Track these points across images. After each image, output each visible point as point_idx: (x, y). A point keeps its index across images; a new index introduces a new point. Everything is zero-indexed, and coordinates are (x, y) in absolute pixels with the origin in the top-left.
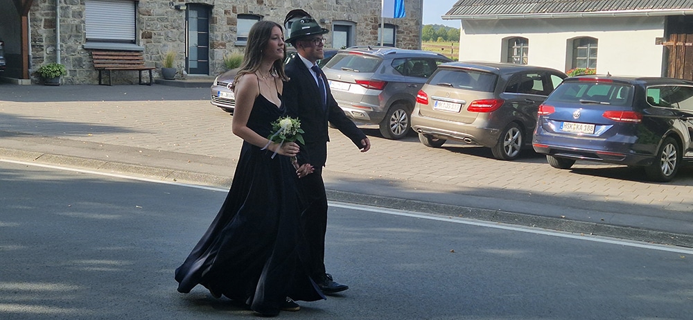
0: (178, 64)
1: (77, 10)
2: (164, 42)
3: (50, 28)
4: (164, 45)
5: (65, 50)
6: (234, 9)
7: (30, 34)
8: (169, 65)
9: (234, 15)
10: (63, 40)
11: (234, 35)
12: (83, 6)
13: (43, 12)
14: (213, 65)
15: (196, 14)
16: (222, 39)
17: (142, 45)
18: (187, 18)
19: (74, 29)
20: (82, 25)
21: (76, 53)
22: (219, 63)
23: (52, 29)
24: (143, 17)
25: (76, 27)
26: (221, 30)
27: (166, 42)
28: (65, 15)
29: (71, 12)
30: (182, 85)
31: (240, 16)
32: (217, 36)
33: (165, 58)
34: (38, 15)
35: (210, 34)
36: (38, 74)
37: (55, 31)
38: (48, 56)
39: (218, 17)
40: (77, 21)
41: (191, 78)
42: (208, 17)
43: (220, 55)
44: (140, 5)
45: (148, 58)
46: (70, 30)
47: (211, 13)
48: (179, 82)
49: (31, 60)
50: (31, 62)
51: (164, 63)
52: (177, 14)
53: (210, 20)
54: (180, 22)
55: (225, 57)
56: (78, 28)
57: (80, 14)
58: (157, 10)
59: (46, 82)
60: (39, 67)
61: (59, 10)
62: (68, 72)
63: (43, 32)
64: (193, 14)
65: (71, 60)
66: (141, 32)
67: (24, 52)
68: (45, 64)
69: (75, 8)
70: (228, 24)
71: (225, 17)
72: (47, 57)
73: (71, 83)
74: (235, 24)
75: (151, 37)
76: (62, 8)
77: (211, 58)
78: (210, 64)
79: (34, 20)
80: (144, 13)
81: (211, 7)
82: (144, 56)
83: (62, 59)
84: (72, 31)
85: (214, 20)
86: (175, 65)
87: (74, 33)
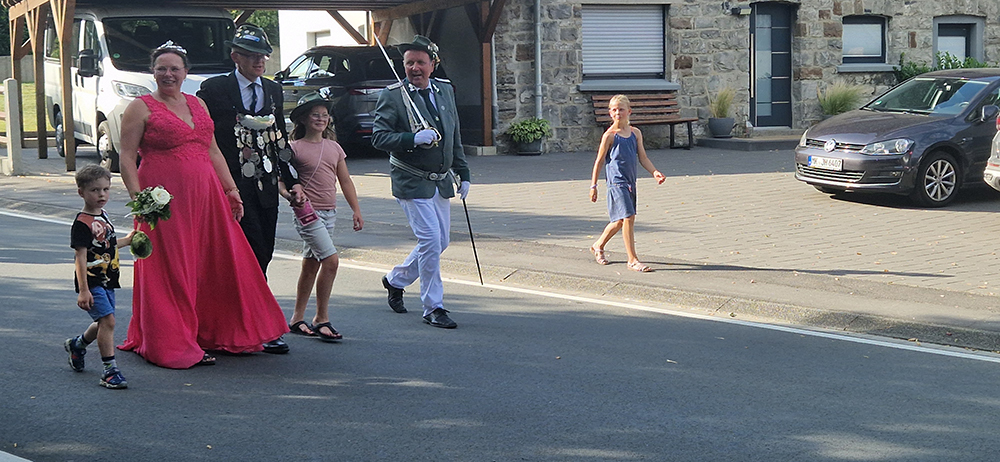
0: (739, 110)
1: (569, 27)
2: (713, 73)
3: (526, 59)
4: (713, 79)
5: (549, 94)
6: (837, 10)
7: (495, 71)
8: (722, 112)
9: (837, 19)
10: (546, 79)
11: (837, 54)
12: (578, 21)
13: (514, 34)
14: (799, 108)
15: (769, 22)
16: (815, 62)
17: (675, 80)
18: (752, 30)
19: (564, 59)
20: (577, 51)
21: (567, 99)
22: (809, 106)
23: (529, 62)
24: (679, 31)
25: (568, 55)
26: (813, 47)
27: (716, 73)
28: (549, 38)
29: (559, 31)
30: (744, 147)
31: (848, 20)
32: (806, 57)
33: (715, 101)
34: (507, 40)
35: (794, 54)
36: (507, 137)
37: (534, 65)
38: (523, 106)
39: (808, 25)
40: (568, 46)
41: (760, 134)
42: (789, 25)
43: (810, 91)
44: (671, 12)
45: (685, 102)
46: (557, 62)
47: (796, 17)
48: (738, 143)
49: (497, 113)
50: (496, 118)
51: (712, 109)
52: (735, 23)
53: (793, 29)
54: (740, 36)
55: (820, 94)
56: (570, 58)
57: (573, 34)
58: (700, 18)
59: (521, 149)
60: (509, 125)
61: (539, 29)
62: (555, 132)
63: (516, 67)
64: (764, 22)
65: (559, 112)
66: (674, 58)
67: (486, 102)
68: (518, 119)
69: (565, 23)
70: (826, 35)
71: (821, 23)
72: (521, 109)
73: (559, 149)
74: (837, 33)
75: (690, 66)
76: (544, 25)
77: (796, 97)
78: (793, 106)
79: (501, 48)
80: (678, 25)
81: (797, 6)
82: (679, 99)
83: (545, 111)
84: (560, 63)
85: (800, 31)
86: (731, 113)
87: (564, 65)
